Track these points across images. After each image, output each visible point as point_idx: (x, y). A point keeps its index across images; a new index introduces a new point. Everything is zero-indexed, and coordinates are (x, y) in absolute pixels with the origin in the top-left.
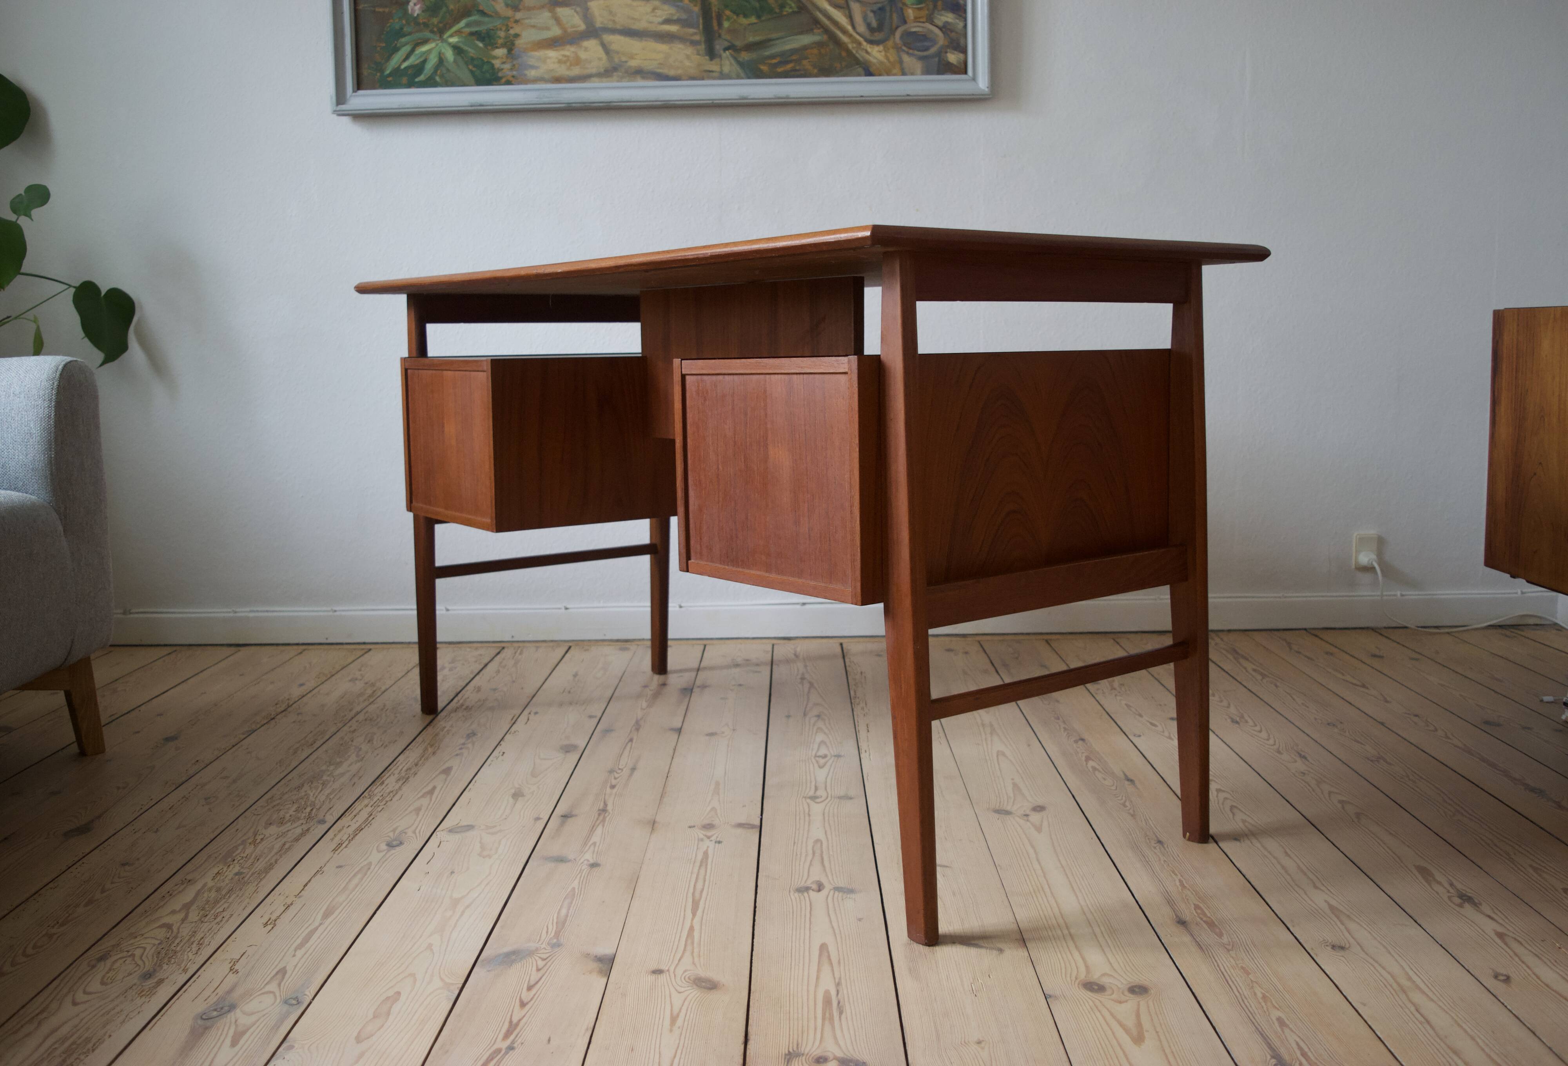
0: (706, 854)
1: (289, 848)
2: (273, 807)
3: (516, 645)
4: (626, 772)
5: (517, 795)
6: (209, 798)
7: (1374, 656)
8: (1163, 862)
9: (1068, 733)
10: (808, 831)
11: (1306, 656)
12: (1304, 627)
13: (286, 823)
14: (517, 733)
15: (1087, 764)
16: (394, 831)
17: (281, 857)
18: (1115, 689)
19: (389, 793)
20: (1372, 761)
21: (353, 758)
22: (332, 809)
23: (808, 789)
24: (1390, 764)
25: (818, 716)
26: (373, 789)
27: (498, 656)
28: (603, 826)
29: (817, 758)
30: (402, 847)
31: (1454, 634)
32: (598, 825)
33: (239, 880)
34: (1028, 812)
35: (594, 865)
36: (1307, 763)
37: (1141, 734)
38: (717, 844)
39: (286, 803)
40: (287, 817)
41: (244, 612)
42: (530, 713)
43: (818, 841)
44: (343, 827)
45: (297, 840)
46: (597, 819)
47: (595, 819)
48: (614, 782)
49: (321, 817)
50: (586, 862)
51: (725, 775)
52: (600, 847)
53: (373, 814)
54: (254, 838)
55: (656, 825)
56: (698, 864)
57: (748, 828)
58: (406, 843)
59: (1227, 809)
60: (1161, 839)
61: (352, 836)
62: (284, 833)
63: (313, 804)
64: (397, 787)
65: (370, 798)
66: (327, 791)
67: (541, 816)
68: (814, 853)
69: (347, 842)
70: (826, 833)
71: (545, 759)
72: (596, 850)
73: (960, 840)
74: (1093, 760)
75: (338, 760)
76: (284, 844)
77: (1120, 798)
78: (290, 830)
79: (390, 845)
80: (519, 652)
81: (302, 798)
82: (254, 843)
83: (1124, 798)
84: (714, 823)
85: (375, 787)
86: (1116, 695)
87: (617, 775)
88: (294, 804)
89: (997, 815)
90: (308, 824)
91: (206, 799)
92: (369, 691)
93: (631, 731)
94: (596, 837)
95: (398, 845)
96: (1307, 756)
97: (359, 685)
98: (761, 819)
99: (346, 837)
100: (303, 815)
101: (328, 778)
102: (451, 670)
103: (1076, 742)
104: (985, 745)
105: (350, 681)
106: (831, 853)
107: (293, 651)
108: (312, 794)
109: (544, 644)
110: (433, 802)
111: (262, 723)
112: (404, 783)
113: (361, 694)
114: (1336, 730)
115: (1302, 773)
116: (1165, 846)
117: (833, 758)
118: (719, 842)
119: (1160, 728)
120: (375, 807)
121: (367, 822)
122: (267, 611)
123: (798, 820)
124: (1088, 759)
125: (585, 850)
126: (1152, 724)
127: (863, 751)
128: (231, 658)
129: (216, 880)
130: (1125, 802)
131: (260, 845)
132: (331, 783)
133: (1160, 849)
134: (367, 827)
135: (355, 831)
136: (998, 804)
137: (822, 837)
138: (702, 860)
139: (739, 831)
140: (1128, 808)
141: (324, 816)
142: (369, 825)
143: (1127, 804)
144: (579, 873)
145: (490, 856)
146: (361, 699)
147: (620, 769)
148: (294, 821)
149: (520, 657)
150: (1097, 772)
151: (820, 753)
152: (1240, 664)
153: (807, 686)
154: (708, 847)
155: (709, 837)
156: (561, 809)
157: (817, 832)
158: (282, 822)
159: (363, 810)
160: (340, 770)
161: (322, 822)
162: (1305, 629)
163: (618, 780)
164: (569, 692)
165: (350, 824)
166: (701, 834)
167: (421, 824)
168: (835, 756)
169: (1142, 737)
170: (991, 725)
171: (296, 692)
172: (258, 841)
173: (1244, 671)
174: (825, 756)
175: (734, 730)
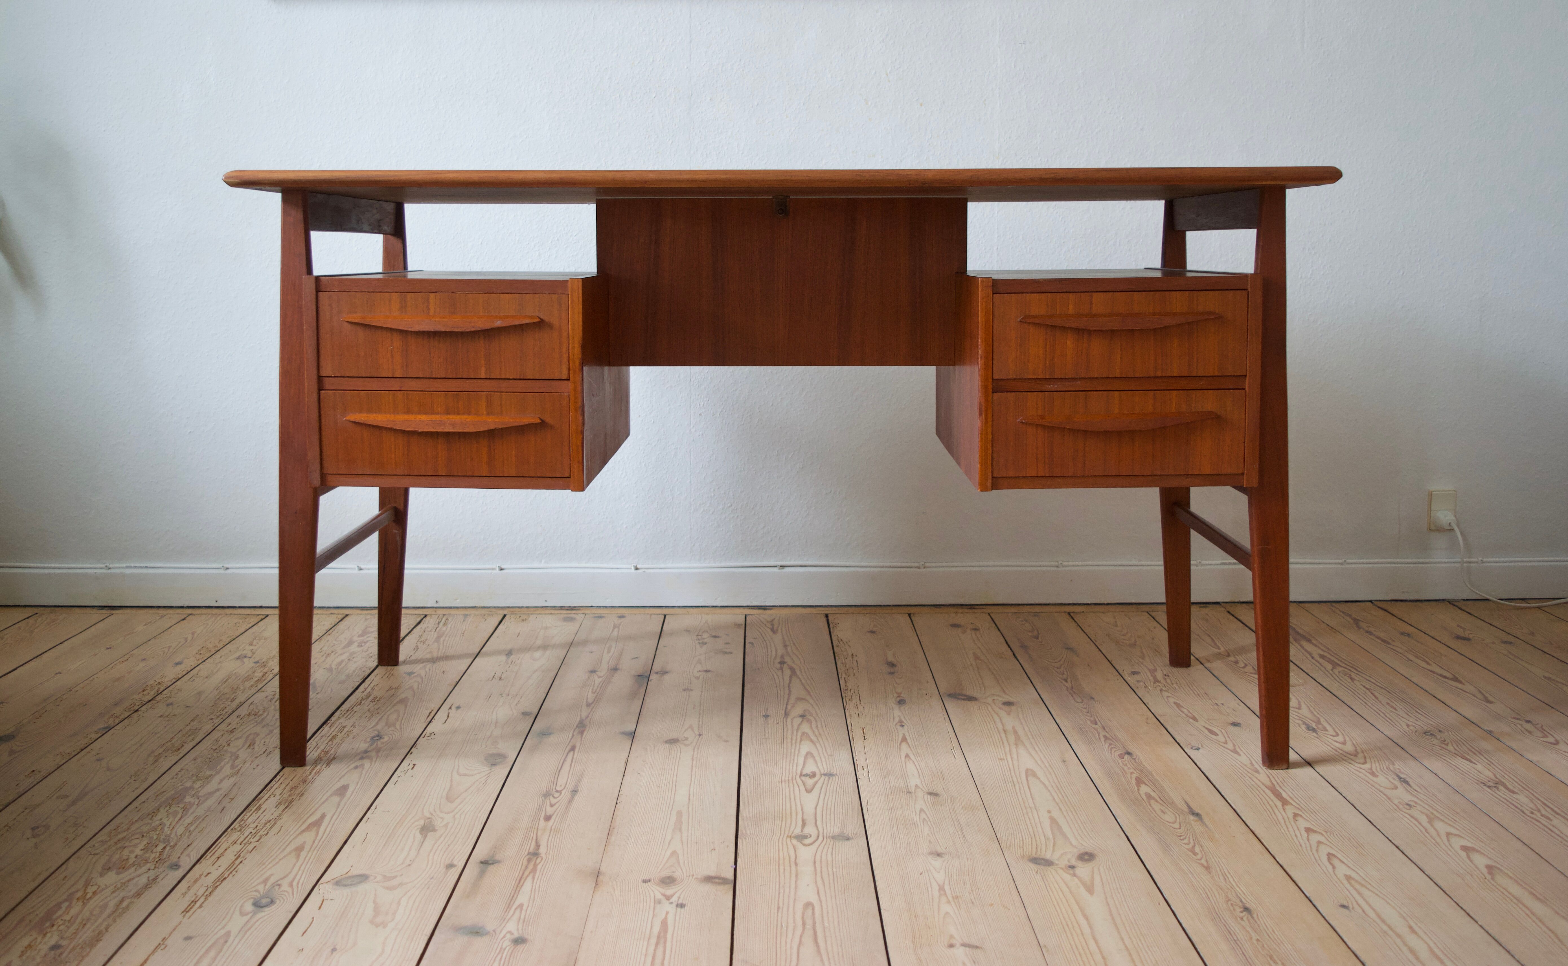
0: (664, 923)
1: (127, 907)
2: (116, 843)
3: (440, 612)
4: (566, 795)
5: (427, 829)
6: (38, 827)
7: (1458, 637)
8: (1255, 942)
9: (1110, 744)
10: (796, 887)
11: (1378, 638)
12: (1369, 599)
13: (129, 868)
14: (433, 736)
15: (1138, 790)
16: (265, 881)
17: (114, 921)
18: (1159, 682)
19: (266, 824)
20: (1489, 787)
21: (227, 770)
22: (190, 848)
23: (793, 824)
24: (1513, 792)
25: (802, 716)
26: (246, 818)
27: (419, 626)
28: (533, 878)
29: (803, 778)
30: (273, 907)
31: (1543, 609)
32: (527, 876)
33: (54, 958)
34: (1074, 862)
35: (519, 941)
36: (1409, 788)
37: (1200, 747)
38: (679, 909)
39: (133, 838)
40: (132, 859)
41: (119, 568)
42: (450, 708)
43: (809, 905)
44: (201, 875)
45: (139, 894)
46: (526, 867)
47: (523, 868)
48: (550, 811)
49: (174, 859)
50: (508, 936)
51: (689, 803)
52: (528, 912)
53: (242, 855)
54: (85, 890)
55: (601, 877)
56: (654, 941)
57: (719, 884)
58: (278, 902)
59: (1324, 858)
60: (1248, 905)
61: (210, 890)
62: (125, 883)
63: (167, 840)
64: (276, 814)
65: (240, 830)
66: (188, 820)
67: (455, 862)
68: (804, 924)
69: (202, 899)
70: (818, 893)
71: (465, 775)
72: (522, 917)
73: (992, 905)
74: (1145, 784)
75: (208, 773)
76: (122, 901)
77: (1186, 841)
78: (133, 879)
79: (258, 905)
80: (443, 621)
81: (154, 830)
82: (84, 900)
83: (1191, 841)
84: (675, 875)
85: (249, 814)
86: (1161, 690)
87: (553, 801)
88: (144, 839)
89: (1033, 866)
90: (157, 870)
91: (33, 829)
92: (259, 674)
93: (573, 735)
94: (523, 898)
95: (267, 906)
96: (1408, 779)
97: (248, 664)
98: (735, 870)
99: (203, 890)
100: (153, 855)
101: (192, 800)
102: (360, 646)
103: (1121, 756)
104: (1009, 760)
105: (238, 658)
106: (826, 924)
107: (176, 615)
108: (168, 823)
109: (473, 612)
110: (319, 837)
111: (123, 717)
112: (286, 808)
113: (248, 678)
114: (1436, 742)
115: (1407, 804)
116: (1255, 916)
117: (823, 777)
118: (682, 906)
119: (1221, 738)
120: (245, 844)
121: (232, 868)
122: (147, 567)
123: (782, 871)
124: (1139, 781)
125: (508, 917)
126: (1211, 732)
127: (859, 768)
128: (101, 625)
129: (24, 958)
130: (1194, 847)
131: (91, 902)
132: (195, 806)
133: (1248, 920)
134: (231, 875)
135: (215, 882)
136: (1034, 850)
137: (814, 899)
138: (659, 933)
139: (708, 888)
140: (1199, 857)
141: (179, 857)
142: (234, 873)
143: (1197, 849)
144: (499, 953)
145: (384, 925)
146: (248, 684)
147: (557, 791)
148: (139, 865)
149: (444, 629)
150: (1152, 802)
151: (807, 770)
152: (1303, 647)
153: (788, 673)
154: (667, 913)
155: (668, 898)
156: (481, 852)
157: (807, 893)
158: (122, 867)
159: (229, 851)
160: (208, 788)
161: (175, 866)
162: (1371, 601)
163: (555, 807)
164: (500, 679)
165: (211, 869)
166: (657, 891)
167: (300, 872)
168: (825, 775)
169: (1200, 751)
170: (1015, 732)
171: (171, 673)
172: (88, 896)
173: (1309, 657)
174: (813, 775)
175: (700, 735)
